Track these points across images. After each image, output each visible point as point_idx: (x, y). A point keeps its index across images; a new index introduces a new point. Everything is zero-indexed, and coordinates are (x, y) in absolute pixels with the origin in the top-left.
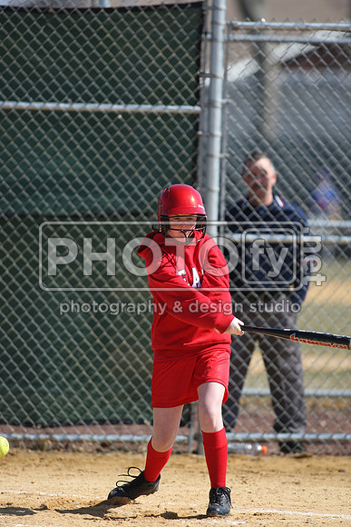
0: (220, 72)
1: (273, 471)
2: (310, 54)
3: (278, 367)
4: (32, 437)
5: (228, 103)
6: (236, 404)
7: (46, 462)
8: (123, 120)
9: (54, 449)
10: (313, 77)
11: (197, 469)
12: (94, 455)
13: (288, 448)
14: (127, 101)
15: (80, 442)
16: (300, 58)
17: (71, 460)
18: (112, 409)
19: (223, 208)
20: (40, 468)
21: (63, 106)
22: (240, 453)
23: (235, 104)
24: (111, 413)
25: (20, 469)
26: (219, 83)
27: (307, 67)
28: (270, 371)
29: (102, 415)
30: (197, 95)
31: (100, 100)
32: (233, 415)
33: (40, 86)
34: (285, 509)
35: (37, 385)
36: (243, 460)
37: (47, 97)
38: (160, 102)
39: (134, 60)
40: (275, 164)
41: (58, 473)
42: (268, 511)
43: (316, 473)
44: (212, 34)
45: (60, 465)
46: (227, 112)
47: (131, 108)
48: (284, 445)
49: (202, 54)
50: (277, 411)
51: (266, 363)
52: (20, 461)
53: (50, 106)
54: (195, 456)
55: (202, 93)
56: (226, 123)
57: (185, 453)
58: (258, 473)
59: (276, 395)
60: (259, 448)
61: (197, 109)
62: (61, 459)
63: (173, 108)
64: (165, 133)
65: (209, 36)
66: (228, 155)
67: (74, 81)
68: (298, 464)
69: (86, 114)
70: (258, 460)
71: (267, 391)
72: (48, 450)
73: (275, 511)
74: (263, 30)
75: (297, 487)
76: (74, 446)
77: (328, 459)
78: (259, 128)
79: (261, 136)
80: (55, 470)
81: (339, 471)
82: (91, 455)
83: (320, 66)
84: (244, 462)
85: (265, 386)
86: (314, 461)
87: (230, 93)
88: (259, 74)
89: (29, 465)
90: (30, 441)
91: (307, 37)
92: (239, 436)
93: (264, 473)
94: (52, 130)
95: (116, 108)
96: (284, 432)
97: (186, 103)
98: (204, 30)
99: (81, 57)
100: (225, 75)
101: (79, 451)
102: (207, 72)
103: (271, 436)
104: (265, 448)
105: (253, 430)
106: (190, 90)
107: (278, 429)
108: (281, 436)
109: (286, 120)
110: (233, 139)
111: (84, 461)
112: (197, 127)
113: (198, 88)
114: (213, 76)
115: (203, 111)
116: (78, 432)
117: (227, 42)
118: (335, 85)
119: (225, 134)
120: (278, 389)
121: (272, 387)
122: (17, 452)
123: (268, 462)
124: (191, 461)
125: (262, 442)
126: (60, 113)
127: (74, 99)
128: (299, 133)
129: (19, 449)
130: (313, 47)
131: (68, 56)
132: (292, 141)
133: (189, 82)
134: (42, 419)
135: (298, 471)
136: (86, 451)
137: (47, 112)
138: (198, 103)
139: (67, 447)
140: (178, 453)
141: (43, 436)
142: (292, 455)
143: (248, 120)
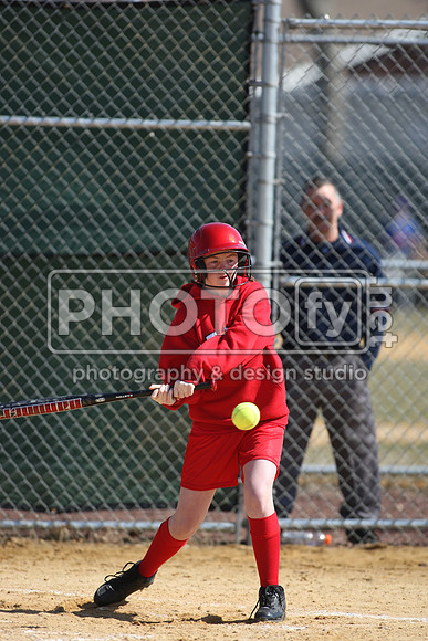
0: (274, 80)
1: (339, 565)
2: (383, 57)
3: (345, 438)
4: (45, 524)
5: (283, 118)
6: (294, 484)
7: (62, 554)
8: (156, 139)
9: (71, 539)
10: (387, 86)
11: (246, 563)
12: (120, 546)
13: (357, 537)
14: (161, 116)
15: (104, 530)
16: (371, 62)
17: (92, 552)
18: (142, 490)
19: (278, 245)
20: (54, 562)
21: (82, 122)
22: (299, 543)
23: (292, 119)
24: (141, 495)
25: (30, 563)
26: (273, 94)
27: (381, 73)
28: (335, 444)
29: (130, 497)
30: (246, 107)
31: (128, 114)
32: (289, 497)
33: (55, 98)
34: (353, 611)
35: (51, 461)
36: (302, 551)
37: (64, 111)
38: (201, 117)
39: (169, 65)
40: (342, 191)
41: (77, 568)
42: (333, 614)
43: (391, 568)
44: (265, 34)
45: (79, 558)
46: (283, 128)
47: (166, 124)
48: (353, 533)
49: (252, 59)
50: (345, 493)
51: (331, 435)
52: (30, 553)
53: (66, 121)
54: (243, 547)
55: (252, 106)
56: (282, 142)
57: (231, 543)
58: (320, 567)
59: (343, 472)
60: (322, 537)
61: (246, 124)
62: (80, 551)
63: (216, 124)
64: (207, 155)
65: (261, 36)
66: (284, 181)
67: (96, 91)
68: (369, 557)
69: (111, 131)
70: (321, 551)
71: (332, 467)
72: (64, 540)
73: (341, 614)
74: (327, 28)
75: (368, 585)
76: (96, 535)
77: (405, 551)
78: (322, 148)
79: (323, 157)
80: (72, 565)
81: (420, 565)
82: (116, 546)
83: (396, 73)
84: (303, 554)
85: (329, 462)
86: (389, 553)
87: (287, 105)
88: (321, 83)
89: (41, 559)
90: (43, 529)
91: (381, 37)
92: (298, 523)
93: (328, 568)
94: (70, 150)
95: (147, 123)
96: (352, 518)
97: (232, 117)
98: (254, 29)
99: (105, 62)
100: (281, 83)
101: (102, 541)
102: (259, 80)
103: (337, 523)
104: (329, 537)
105: (314, 515)
106: (237, 102)
107: (344, 514)
108: (349, 523)
109: (353, 138)
110: (290, 162)
111: (108, 553)
112: (245, 147)
113: (248, 99)
114: (265, 85)
115: (253, 128)
116: (101, 517)
117: (283, 43)
118: (414, 95)
119: (281, 156)
120: (345, 465)
121: (338, 463)
122: (27, 543)
123: (332, 554)
124: (239, 553)
125: (326, 529)
126: (79, 130)
127: (97, 114)
128: (371, 154)
129: (29, 540)
130: (388, 49)
131: (88, 61)
132: (362, 163)
133: (237, 92)
134: (57, 502)
135: (370, 565)
136: (111, 542)
137: (63, 129)
138: (248, 117)
139: (87, 536)
140: (223, 543)
141: (58, 524)
142: (361, 545)
143: (308, 138)
